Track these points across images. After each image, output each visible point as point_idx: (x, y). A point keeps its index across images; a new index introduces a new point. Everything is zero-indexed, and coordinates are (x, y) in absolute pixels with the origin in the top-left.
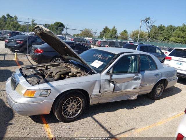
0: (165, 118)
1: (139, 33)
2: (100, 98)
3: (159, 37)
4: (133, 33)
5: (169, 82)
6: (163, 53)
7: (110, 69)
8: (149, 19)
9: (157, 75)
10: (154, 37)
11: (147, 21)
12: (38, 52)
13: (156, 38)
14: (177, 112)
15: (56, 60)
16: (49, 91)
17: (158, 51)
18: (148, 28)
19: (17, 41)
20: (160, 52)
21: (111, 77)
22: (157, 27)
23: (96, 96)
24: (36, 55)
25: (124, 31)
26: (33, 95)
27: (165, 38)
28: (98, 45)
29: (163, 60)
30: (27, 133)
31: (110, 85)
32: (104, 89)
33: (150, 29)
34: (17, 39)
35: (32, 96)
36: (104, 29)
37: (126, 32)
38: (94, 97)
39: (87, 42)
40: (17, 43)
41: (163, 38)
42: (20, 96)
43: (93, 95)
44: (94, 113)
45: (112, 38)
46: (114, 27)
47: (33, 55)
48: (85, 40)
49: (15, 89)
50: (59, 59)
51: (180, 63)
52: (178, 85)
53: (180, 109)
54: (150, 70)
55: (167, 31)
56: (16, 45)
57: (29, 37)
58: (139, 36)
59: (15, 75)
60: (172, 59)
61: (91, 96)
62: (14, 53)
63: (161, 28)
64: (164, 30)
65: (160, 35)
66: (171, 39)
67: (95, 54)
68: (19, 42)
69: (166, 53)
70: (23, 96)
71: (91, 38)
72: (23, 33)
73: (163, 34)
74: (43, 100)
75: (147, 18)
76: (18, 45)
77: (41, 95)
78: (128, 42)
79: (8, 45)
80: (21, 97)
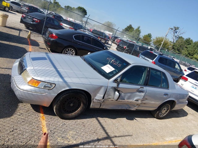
0: (161, 140)
1: (163, 41)
2: (102, 104)
3: (183, 51)
4: (157, 39)
5: (177, 104)
6: (182, 70)
7: (119, 77)
8: (178, 28)
9: (166, 94)
10: (178, 49)
11: (176, 30)
12: (52, 37)
13: (180, 50)
14: (176, 138)
15: (69, 50)
16: (54, 85)
17: (177, 66)
18: (175, 38)
19: (34, 19)
20: (179, 68)
21: (118, 85)
22: (184, 39)
23: (99, 101)
24: (50, 40)
25: (149, 34)
26: (38, 85)
27: (189, 54)
28: (117, 43)
29: (180, 77)
30: (22, 120)
31: (115, 93)
32: (108, 96)
33: (176, 40)
34: (35, 17)
35: (36, 86)
36: (128, 27)
37: (149, 36)
38: (96, 101)
39: (106, 36)
40: (33, 21)
41: (187, 53)
42: (24, 83)
43: (96, 99)
44: (93, 116)
45: (134, 39)
46: (139, 28)
47: (47, 39)
48: (104, 35)
49: (20, 74)
50: (72, 50)
51: (195, 86)
52: (187, 109)
53: (180, 135)
54: (161, 87)
55: (194, 46)
56: (32, 23)
57: (48, 17)
58: (162, 44)
59: (24, 59)
60: (188, 80)
61: (93, 99)
62: (28, 31)
63: (188, 42)
64: (190, 44)
65: (185, 48)
66: (195, 56)
67: (109, 57)
68: (36, 20)
69: (185, 70)
70: (27, 84)
71: (112, 34)
72: (42, 10)
73: (189, 48)
74: (46, 93)
75: (177, 27)
76: (34, 23)
77: (45, 87)
78: (149, 48)
79: (24, 20)
80: (25, 85)
